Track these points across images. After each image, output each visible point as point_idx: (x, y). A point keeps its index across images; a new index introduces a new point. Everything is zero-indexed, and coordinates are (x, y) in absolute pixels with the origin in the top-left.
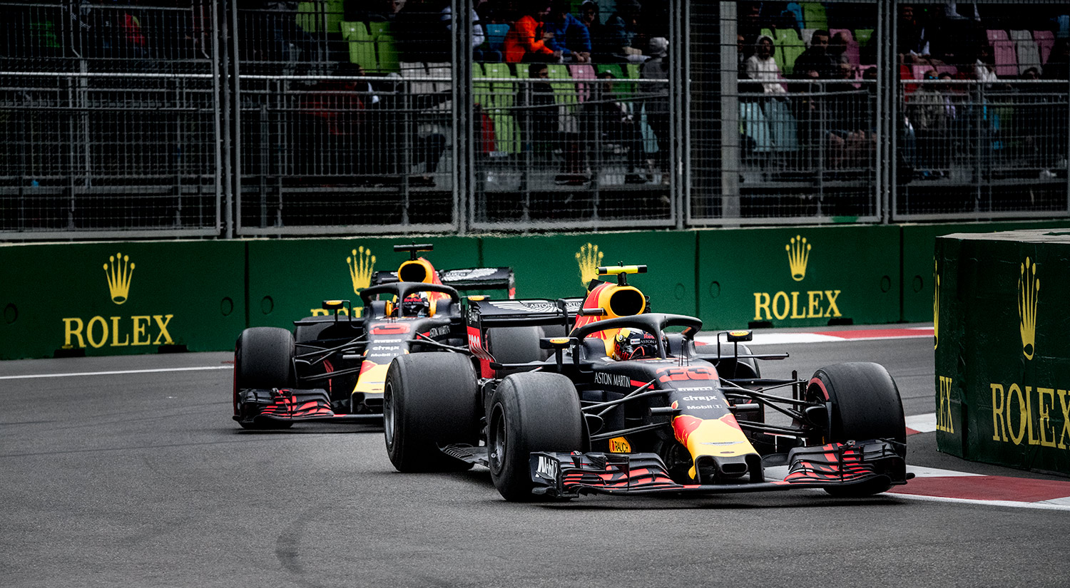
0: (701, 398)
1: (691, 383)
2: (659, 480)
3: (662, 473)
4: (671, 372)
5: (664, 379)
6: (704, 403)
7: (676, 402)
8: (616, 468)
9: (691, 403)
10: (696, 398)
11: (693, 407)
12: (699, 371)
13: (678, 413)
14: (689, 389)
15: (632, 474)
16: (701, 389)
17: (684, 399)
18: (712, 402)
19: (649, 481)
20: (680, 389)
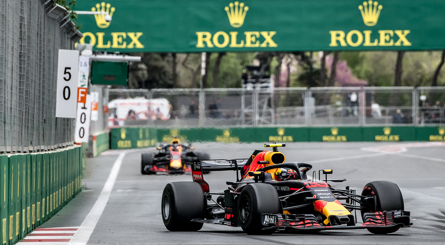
0: (325, 194)
1: (319, 188)
2: (314, 224)
3: (316, 222)
4: (310, 184)
5: (308, 186)
6: (326, 196)
7: (315, 195)
8: (298, 220)
9: (322, 196)
10: (323, 194)
11: (322, 197)
12: (321, 183)
13: (316, 199)
14: (319, 191)
15: (306, 222)
16: (324, 190)
17: (318, 194)
18: (329, 195)
19: (311, 225)
20: (315, 191)
